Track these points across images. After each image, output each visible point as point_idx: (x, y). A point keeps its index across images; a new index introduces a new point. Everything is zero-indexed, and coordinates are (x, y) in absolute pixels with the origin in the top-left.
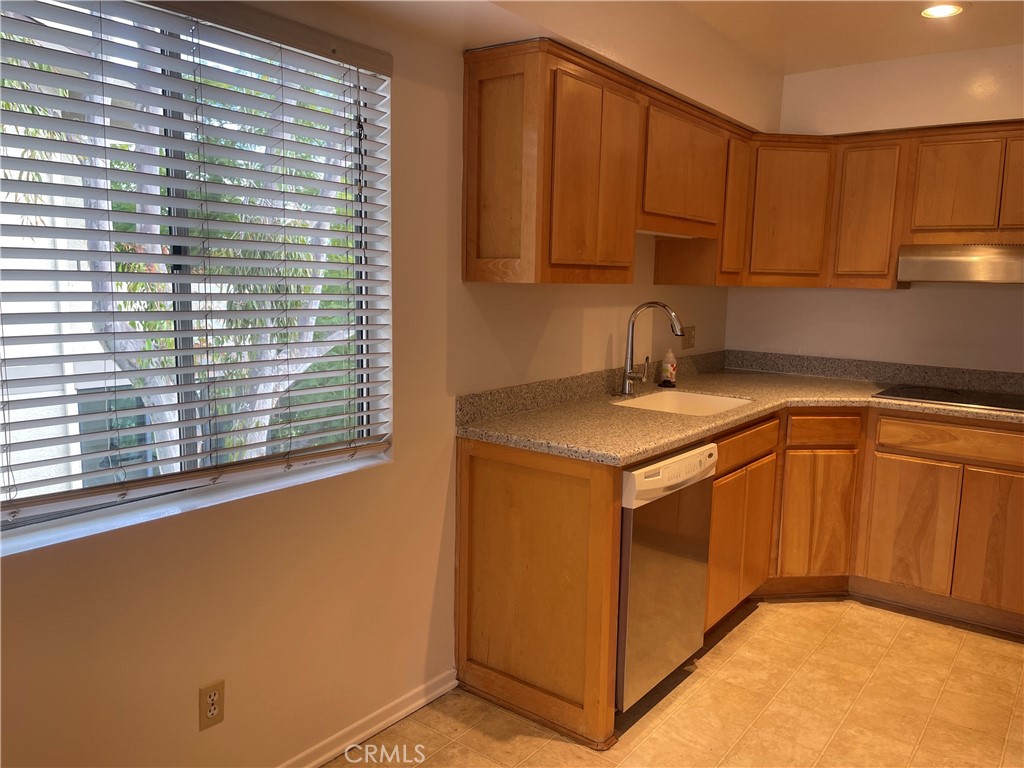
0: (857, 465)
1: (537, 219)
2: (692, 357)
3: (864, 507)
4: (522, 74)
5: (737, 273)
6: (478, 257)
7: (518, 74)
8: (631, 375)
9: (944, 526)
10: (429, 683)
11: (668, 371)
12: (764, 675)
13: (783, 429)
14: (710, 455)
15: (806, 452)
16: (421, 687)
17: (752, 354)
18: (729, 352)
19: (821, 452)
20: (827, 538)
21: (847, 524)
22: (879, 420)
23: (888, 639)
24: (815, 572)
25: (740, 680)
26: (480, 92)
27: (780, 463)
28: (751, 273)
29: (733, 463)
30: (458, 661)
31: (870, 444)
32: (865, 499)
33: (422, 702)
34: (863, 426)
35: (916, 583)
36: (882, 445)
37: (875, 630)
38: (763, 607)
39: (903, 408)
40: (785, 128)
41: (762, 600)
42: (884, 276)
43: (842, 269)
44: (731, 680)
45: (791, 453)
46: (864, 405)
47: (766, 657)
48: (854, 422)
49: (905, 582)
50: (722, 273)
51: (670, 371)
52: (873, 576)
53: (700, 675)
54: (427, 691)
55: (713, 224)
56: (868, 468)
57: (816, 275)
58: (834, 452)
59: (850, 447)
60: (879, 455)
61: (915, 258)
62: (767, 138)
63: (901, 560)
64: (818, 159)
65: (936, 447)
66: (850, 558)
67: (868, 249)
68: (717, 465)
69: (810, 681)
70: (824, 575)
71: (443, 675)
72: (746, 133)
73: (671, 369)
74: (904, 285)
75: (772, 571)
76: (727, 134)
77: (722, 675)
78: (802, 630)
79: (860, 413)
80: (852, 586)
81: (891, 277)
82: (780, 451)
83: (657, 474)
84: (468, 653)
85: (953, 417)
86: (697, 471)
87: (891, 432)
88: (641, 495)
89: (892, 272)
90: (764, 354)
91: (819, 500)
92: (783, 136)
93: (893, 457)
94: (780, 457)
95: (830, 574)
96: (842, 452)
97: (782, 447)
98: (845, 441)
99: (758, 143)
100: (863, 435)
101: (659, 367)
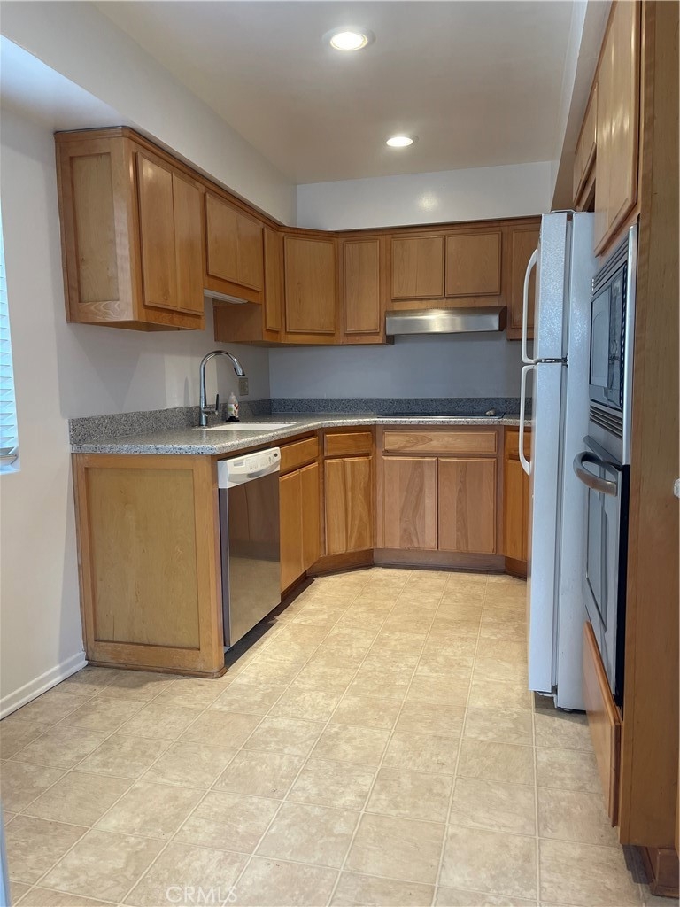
0: (372, 466)
1: (131, 268)
2: (248, 403)
3: (379, 498)
4: (109, 154)
5: (277, 332)
6: (80, 301)
7: (104, 154)
8: (207, 410)
9: (429, 502)
10: (63, 664)
11: (232, 409)
12: (325, 616)
13: (321, 443)
14: (276, 455)
15: (338, 461)
16: (57, 667)
17: (291, 400)
18: (274, 400)
19: (348, 460)
20: (357, 522)
21: (369, 511)
22: (383, 433)
23: (402, 584)
24: (351, 549)
25: (310, 621)
26: (72, 167)
27: (321, 470)
28: (287, 333)
29: (290, 465)
30: (86, 644)
31: (379, 452)
32: (379, 492)
33: (59, 679)
34: (374, 439)
35: (416, 545)
36: (387, 451)
37: (394, 581)
38: (317, 580)
39: (398, 423)
40: (301, 224)
41: (316, 576)
42: (377, 334)
43: (350, 330)
44: (303, 623)
45: (328, 462)
46: (373, 423)
47: (325, 607)
48: (367, 436)
49: (409, 545)
50: (267, 330)
51: (233, 410)
52: (389, 546)
53: (280, 624)
54: (62, 670)
55: (257, 292)
56: (379, 468)
57: (333, 334)
58: (356, 459)
59: (366, 455)
60: (385, 458)
61: (396, 318)
62: (289, 231)
63: (405, 530)
64: (326, 248)
65: (420, 447)
66: (373, 536)
67: (365, 316)
68: (281, 462)
69: (356, 614)
70: (357, 550)
71: (74, 657)
72: (275, 226)
73: (234, 408)
74: (391, 340)
75: (322, 552)
76: (262, 224)
77: (296, 621)
78: (346, 588)
79: (370, 429)
80: (376, 557)
81: (382, 334)
82: (321, 461)
83: (242, 464)
84: (95, 634)
85: (429, 425)
86: (268, 465)
87: (392, 441)
88: (232, 477)
89: (382, 330)
90: (300, 400)
91: (349, 494)
92: (301, 229)
93: (394, 458)
94: (321, 465)
95: (360, 550)
96: (362, 459)
97: (322, 458)
98: (364, 450)
99: (283, 234)
100: (374, 445)
101: (226, 408)
